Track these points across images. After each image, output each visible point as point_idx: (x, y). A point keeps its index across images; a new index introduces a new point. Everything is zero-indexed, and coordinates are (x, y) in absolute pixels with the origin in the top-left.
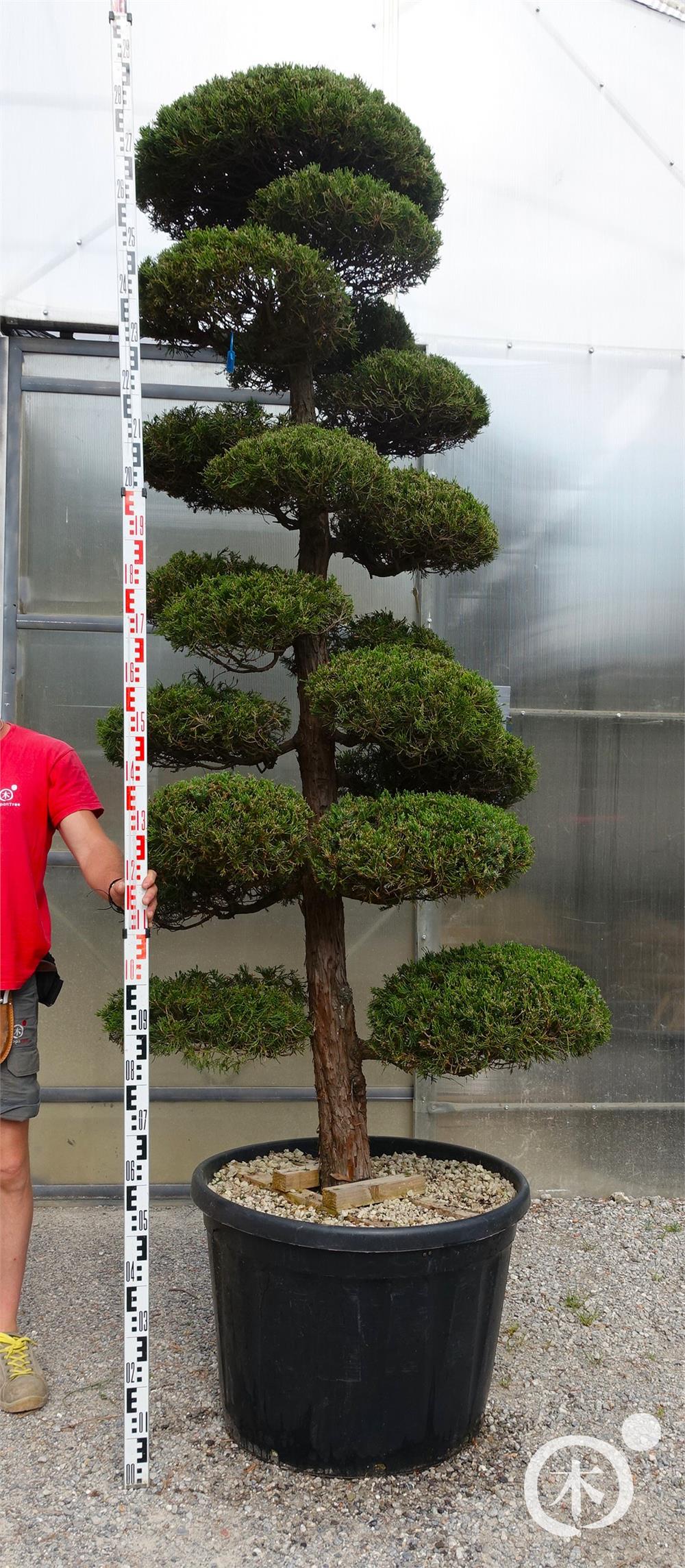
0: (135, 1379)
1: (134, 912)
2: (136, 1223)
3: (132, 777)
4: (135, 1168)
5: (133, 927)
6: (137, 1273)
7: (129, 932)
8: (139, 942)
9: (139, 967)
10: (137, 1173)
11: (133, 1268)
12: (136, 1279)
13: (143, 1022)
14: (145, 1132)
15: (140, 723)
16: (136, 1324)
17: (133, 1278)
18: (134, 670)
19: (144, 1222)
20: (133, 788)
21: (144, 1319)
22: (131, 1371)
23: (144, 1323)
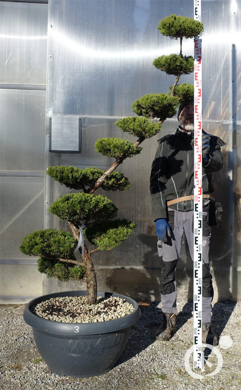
0: (197, 334)
1: (197, 180)
2: (198, 282)
3: (197, 135)
4: (198, 264)
5: (197, 185)
6: (198, 299)
7: (196, 186)
8: (199, 189)
9: (199, 198)
10: (198, 266)
11: (197, 297)
12: (198, 300)
13: (201, 216)
14: (201, 252)
15: (200, 117)
16: (198, 315)
17: (197, 300)
18: (198, 99)
19: (200, 282)
20: (197, 139)
21: (200, 314)
22: (196, 331)
23: (200, 315)
